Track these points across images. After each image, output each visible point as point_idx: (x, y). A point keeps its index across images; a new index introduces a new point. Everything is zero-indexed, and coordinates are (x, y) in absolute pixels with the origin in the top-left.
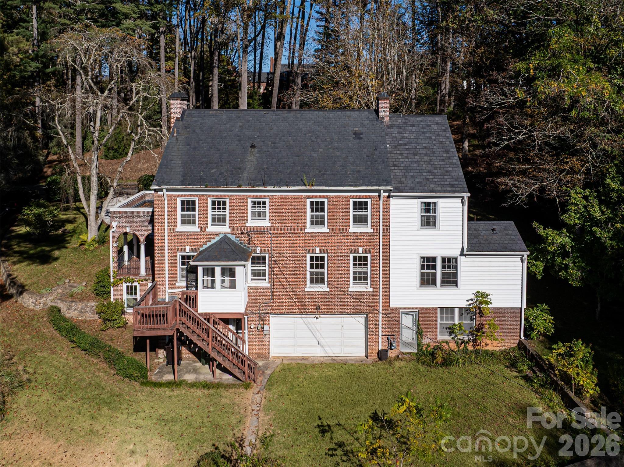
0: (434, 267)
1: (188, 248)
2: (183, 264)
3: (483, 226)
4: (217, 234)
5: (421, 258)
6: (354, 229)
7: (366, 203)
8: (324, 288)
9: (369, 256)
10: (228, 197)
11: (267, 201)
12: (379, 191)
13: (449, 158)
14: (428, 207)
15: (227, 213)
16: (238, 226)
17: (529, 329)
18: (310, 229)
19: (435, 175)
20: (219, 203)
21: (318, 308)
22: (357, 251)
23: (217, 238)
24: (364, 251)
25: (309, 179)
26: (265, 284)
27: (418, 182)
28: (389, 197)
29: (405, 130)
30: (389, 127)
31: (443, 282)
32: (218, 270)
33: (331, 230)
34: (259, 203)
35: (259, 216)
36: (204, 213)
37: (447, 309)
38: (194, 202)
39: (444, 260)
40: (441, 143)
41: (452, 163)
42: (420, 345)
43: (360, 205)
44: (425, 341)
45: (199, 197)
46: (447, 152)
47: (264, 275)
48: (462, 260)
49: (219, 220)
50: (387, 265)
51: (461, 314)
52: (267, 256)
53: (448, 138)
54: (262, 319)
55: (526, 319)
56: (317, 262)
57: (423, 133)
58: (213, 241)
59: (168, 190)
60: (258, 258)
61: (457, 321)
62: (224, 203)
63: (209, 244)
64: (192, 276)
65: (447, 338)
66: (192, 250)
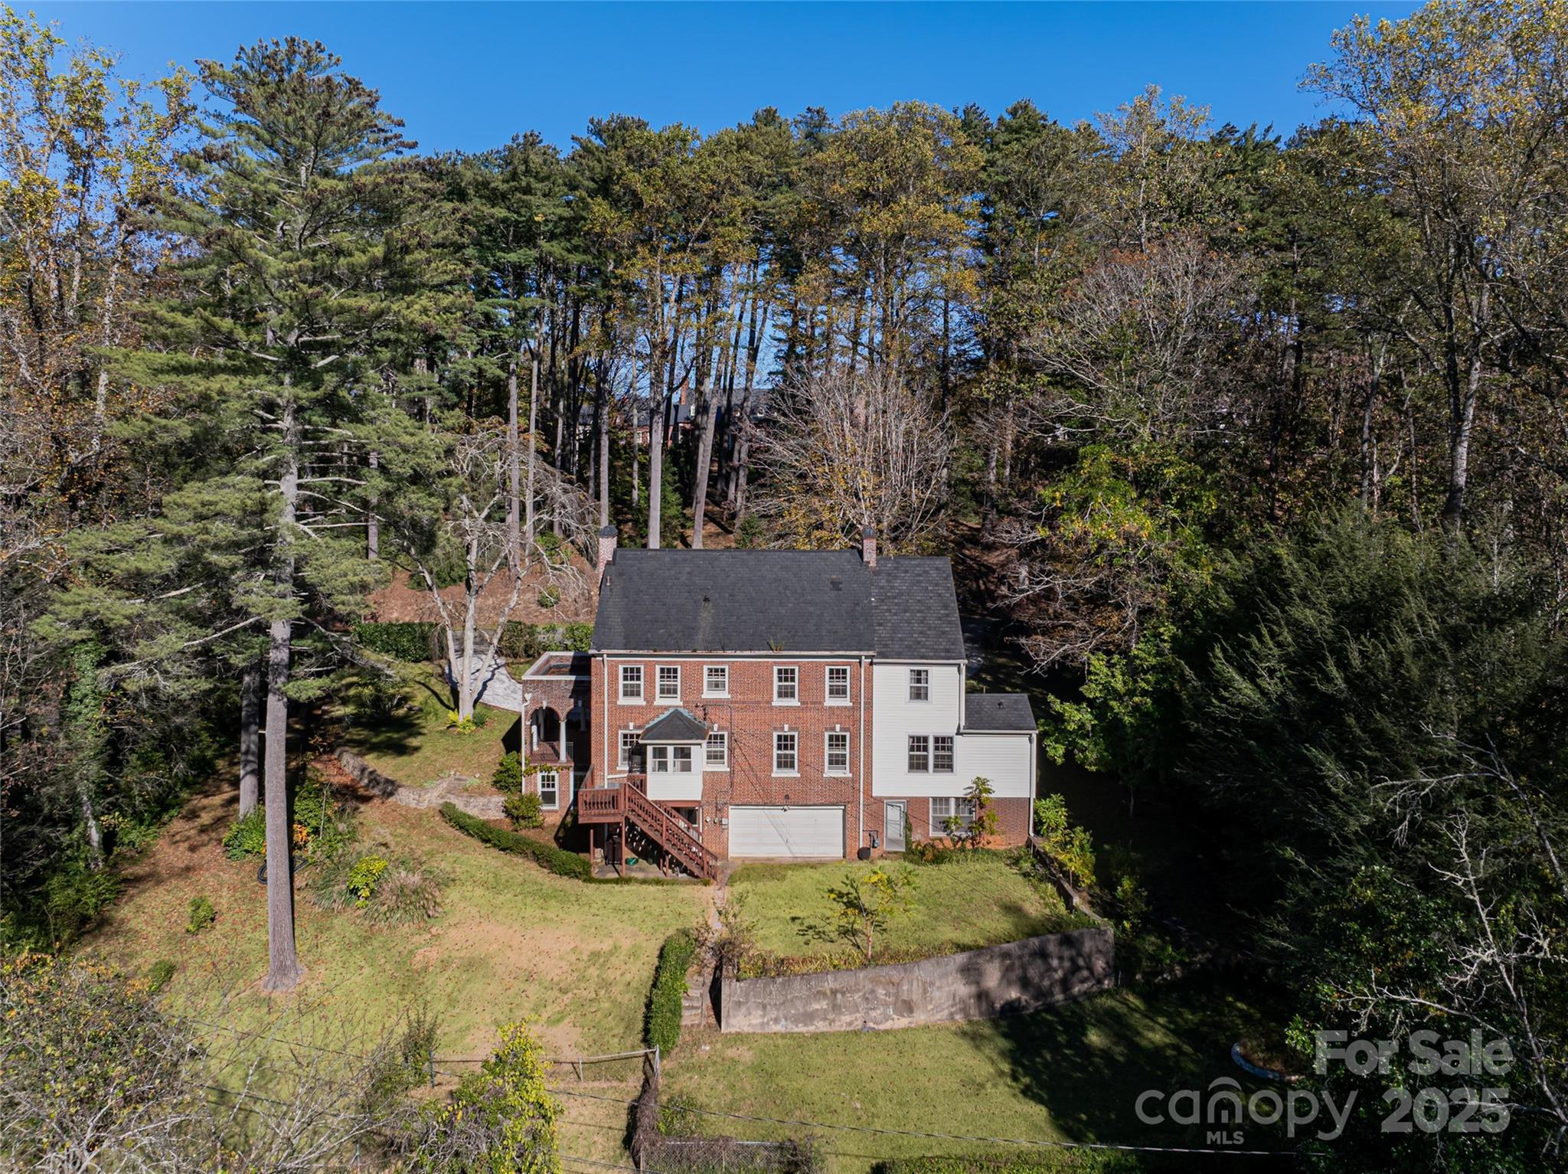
0: (925, 749)
1: (631, 725)
2: (625, 743)
3: (988, 699)
4: (667, 708)
5: (912, 737)
6: (830, 702)
7: (844, 672)
8: (793, 773)
9: (848, 734)
10: (681, 663)
11: (727, 668)
12: (859, 657)
13: (947, 615)
14: (918, 677)
15: (679, 683)
16: (691, 698)
17: (1038, 824)
18: (777, 702)
19: (927, 636)
20: (669, 670)
21: (787, 797)
22: (833, 729)
23: (667, 713)
24: (842, 729)
25: (777, 642)
26: (724, 768)
27: (907, 646)
28: (871, 664)
29: (896, 578)
30: (876, 573)
31: (936, 766)
32: (670, 750)
33: (803, 703)
34: (716, 670)
35: (717, 686)
36: (651, 682)
37: (941, 799)
38: (638, 670)
39: (937, 740)
40: (940, 595)
41: (950, 622)
42: (908, 843)
43: (838, 674)
44: (917, 836)
45: (646, 664)
46: (946, 607)
47: (722, 757)
48: (958, 739)
49: (669, 692)
50: (869, 746)
51: (958, 806)
52: (726, 734)
53: (949, 588)
54: (719, 810)
55: (1036, 813)
56: (785, 742)
57: (919, 582)
58: (662, 717)
59: (609, 655)
60: (716, 737)
61: (953, 814)
62: (675, 671)
63: (657, 720)
64: (637, 759)
65: (942, 835)
66: (636, 727)
